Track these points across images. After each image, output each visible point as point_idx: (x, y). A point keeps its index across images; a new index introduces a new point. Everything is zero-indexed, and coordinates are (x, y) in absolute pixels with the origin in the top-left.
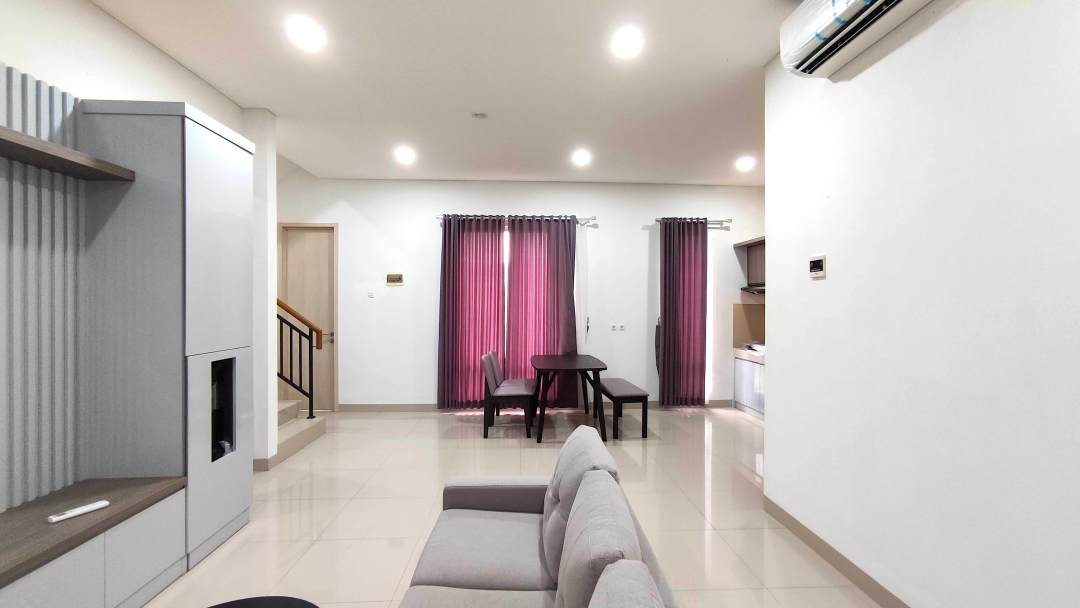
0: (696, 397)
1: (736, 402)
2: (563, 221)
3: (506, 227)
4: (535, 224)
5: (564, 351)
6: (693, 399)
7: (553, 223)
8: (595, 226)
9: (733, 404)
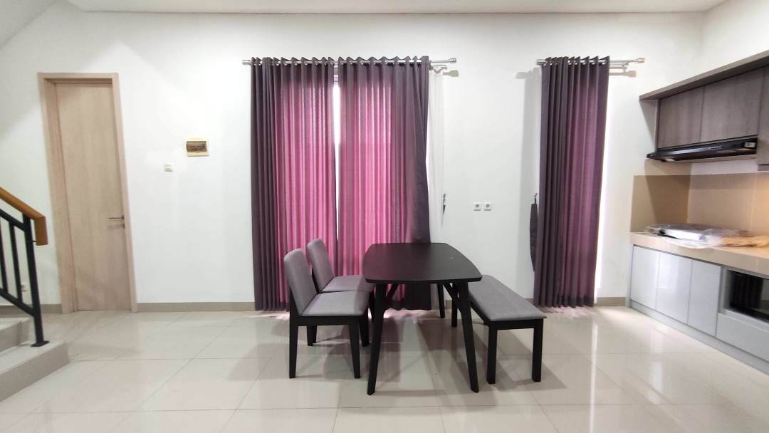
0: (582, 296)
1: (631, 300)
2: (412, 65)
3: (336, 76)
4: (374, 71)
5: (413, 238)
6: (578, 298)
7: (398, 68)
8: (454, 74)
9: (628, 303)
